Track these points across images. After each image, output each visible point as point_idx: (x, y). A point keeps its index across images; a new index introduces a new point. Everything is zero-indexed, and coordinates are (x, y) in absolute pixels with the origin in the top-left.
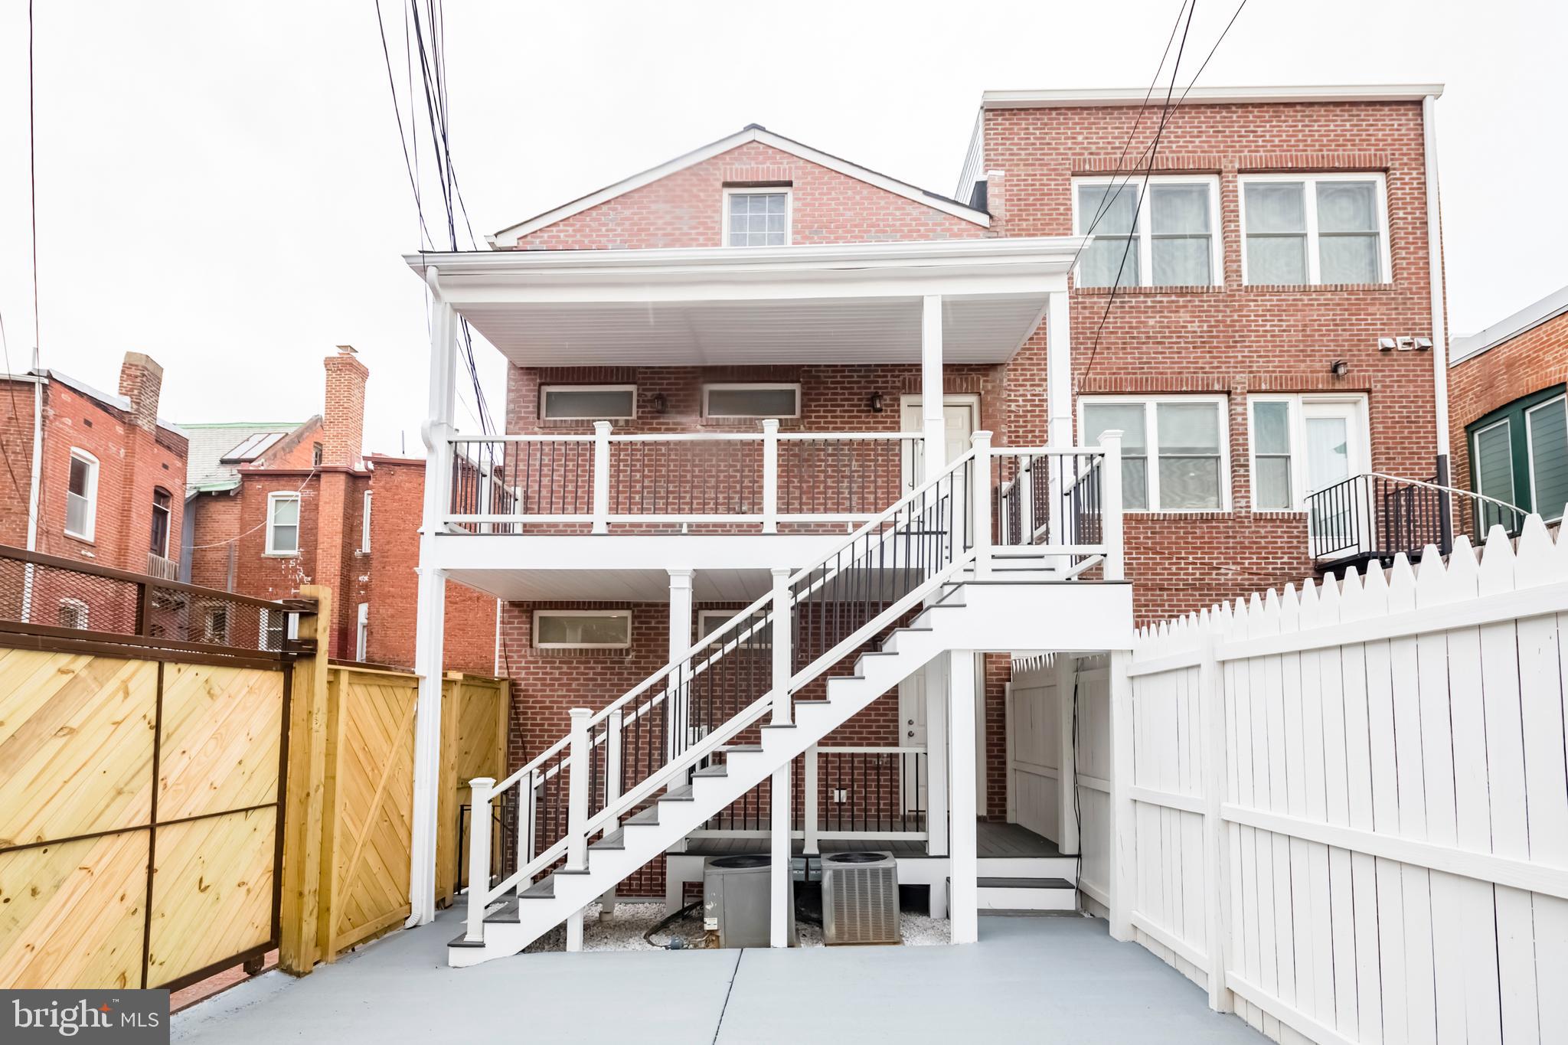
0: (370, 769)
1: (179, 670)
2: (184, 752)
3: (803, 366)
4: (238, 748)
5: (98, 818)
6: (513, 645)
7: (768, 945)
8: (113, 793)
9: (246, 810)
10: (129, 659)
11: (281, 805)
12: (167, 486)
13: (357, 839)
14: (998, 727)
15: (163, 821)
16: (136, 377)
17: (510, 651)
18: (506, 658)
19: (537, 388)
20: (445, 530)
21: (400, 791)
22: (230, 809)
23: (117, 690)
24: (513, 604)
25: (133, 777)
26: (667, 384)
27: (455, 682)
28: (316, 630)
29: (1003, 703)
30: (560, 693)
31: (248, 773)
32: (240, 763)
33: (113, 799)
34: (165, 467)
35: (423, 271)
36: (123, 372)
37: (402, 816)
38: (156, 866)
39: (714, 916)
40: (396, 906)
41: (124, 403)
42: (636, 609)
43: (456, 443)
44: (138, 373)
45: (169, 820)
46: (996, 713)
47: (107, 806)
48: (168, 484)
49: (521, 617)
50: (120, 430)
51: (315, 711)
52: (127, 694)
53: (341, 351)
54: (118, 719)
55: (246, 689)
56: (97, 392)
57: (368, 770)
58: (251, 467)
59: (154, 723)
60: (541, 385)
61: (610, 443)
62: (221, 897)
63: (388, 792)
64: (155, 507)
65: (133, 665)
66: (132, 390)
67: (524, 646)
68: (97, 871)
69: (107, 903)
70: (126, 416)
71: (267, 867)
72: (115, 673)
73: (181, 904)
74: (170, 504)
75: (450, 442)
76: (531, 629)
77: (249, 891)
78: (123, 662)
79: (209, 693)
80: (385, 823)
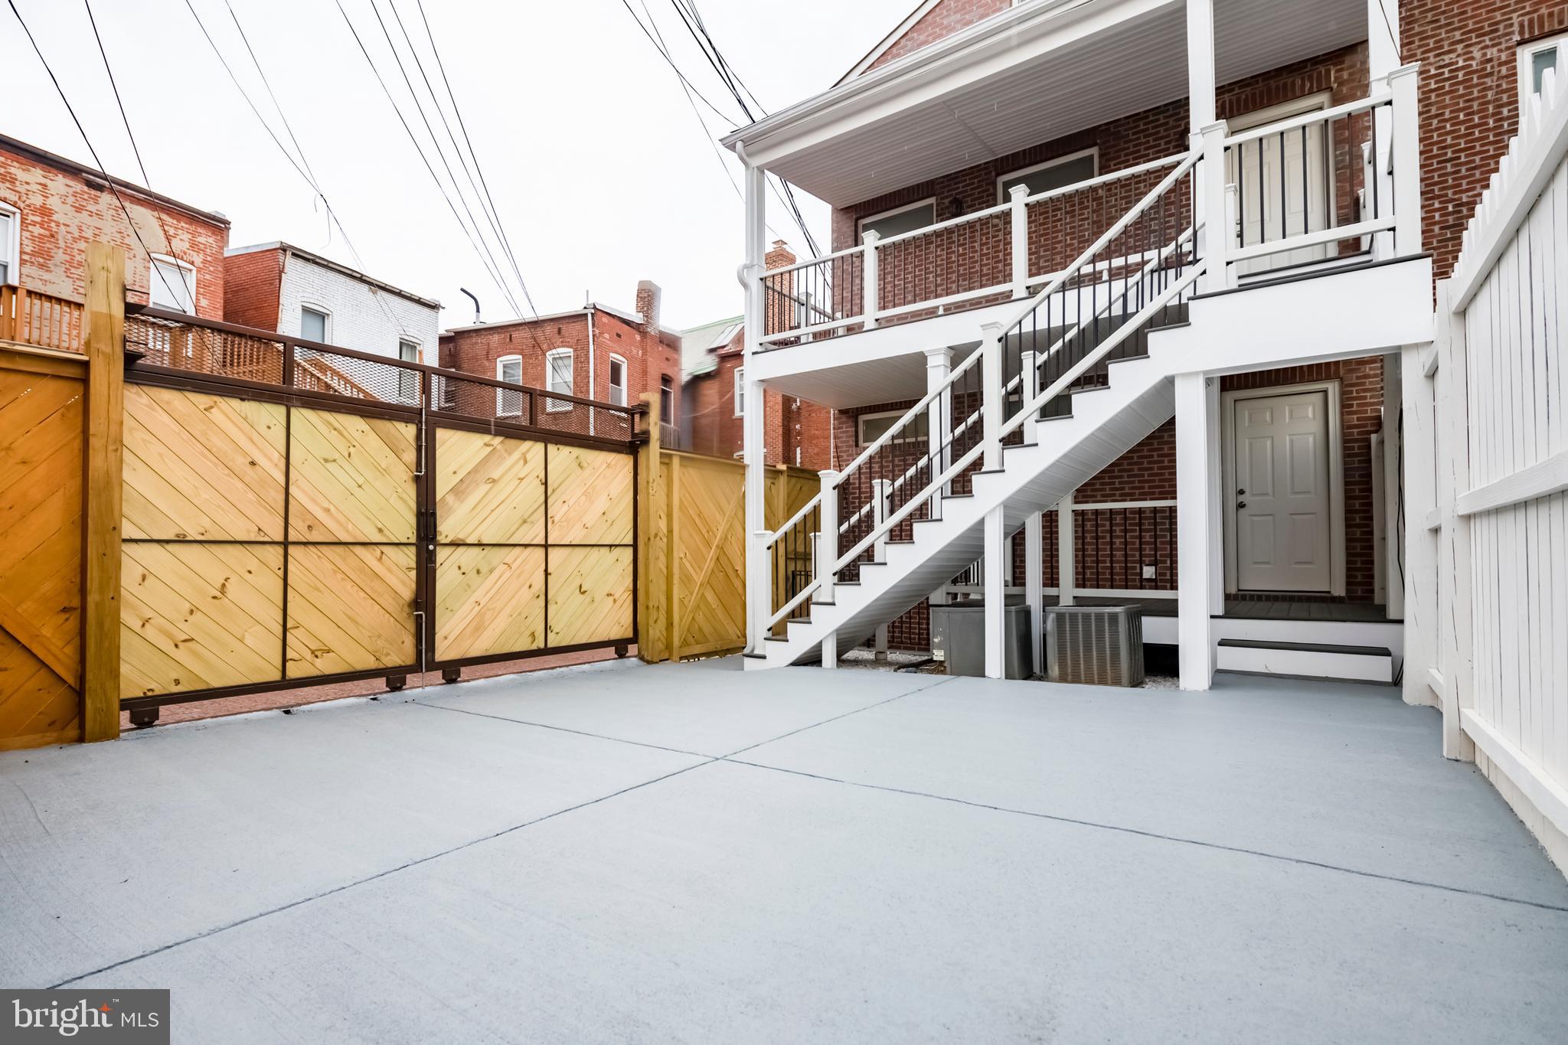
0: (705, 530)
1: (558, 449)
2: (564, 502)
3: (1100, 126)
4: (601, 504)
5: (512, 535)
6: (842, 447)
7: (983, 676)
8: (521, 521)
9: (611, 546)
10: (525, 440)
11: (635, 546)
12: (670, 373)
13: (697, 581)
14: (1361, 491)
15: (553, 543)
16: (645, 298)
17: (841, 452)
18: (838, 458)
19: (853, 223)
20: (759, 349)
21: (733, 550)
22: (598, 543)
23: (519, 459)
24: (841, 412)
25: (532, 513)
26: (963, 187)
27: (781, 472)
28: (649, 424)
29: (1369, 461)
31: (609, 522)
32: (604, 514)
33: (521, 525)
34: (667, 359)
35: (732, 147)
36: (638, 296)
37: (737, 571)
38: (549, 571)
39: (941, 649)
40: (735, 637)
41: (638, 318)
43: (766, 278)
44: (646, 295)
45: (557, 543)
46: (1357, 473)
47: (518, 529)
48: (669, 372)
49: (848, 422)
50: (638, 337)
51: (651, 480)
52: (526, 462)
53: (775, 246)
54: (522, 476)
55: (606, 465)
56: (622, 313)
57: (704, 531)
58: (723, 351)
59: (544, 481)
60: (857, 220)
61: (877, 248)
62: (596, 599)
63: (721, 548)
64: (663, 389)
65: (528, 444)
66: (643, 308)
67: (851, 446)
68: (514, 567)
69: (520, 588)
70: (640, 326)
71: (627, 588)
72: (518, 447)
73: (569, 598)
74: (673, 386)
75: (761, 279)
76: (857, 432)
77: (615, 601)
78: (522, 442)
79: (579, 465)
80: (721, 573)
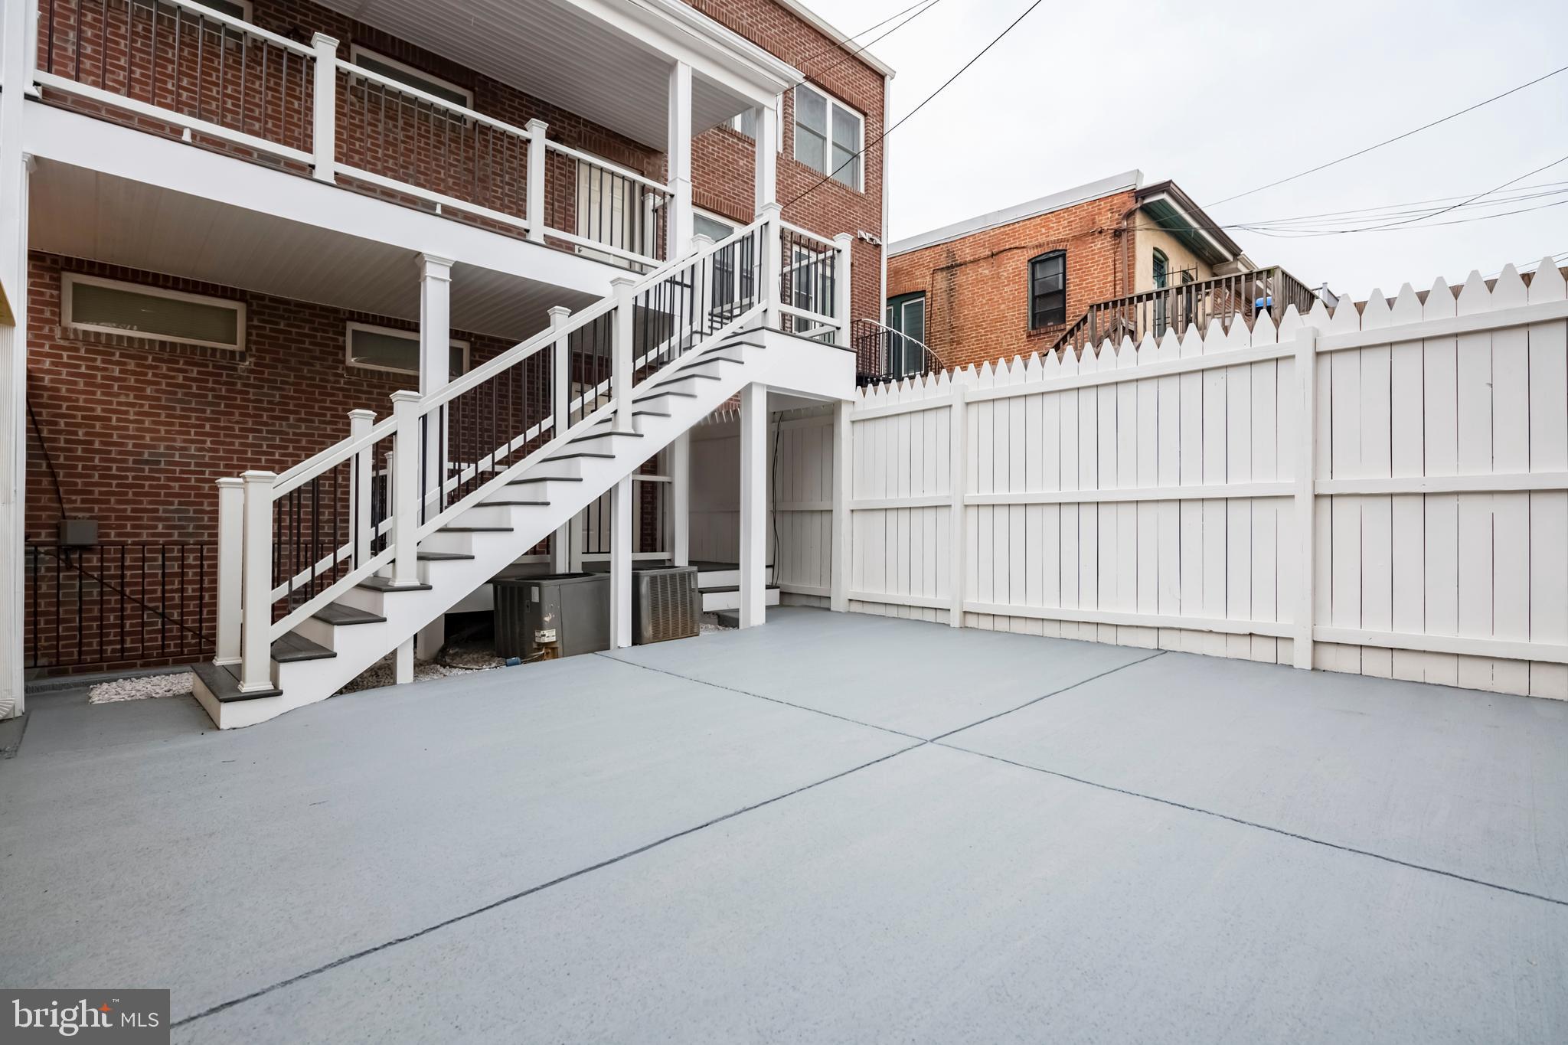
30: (123, 399)
42: (254, 302)
